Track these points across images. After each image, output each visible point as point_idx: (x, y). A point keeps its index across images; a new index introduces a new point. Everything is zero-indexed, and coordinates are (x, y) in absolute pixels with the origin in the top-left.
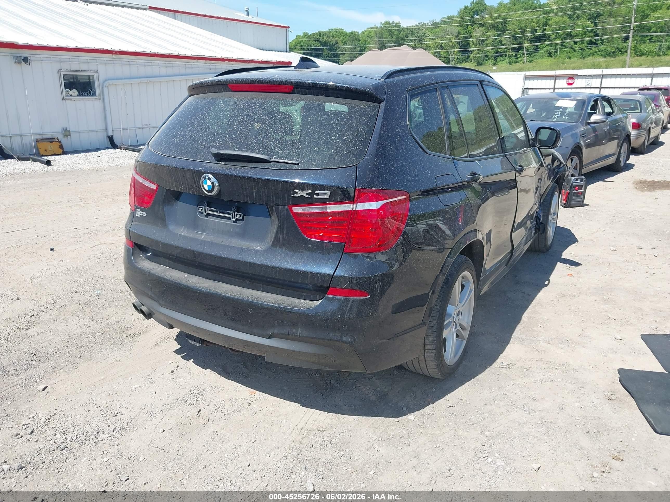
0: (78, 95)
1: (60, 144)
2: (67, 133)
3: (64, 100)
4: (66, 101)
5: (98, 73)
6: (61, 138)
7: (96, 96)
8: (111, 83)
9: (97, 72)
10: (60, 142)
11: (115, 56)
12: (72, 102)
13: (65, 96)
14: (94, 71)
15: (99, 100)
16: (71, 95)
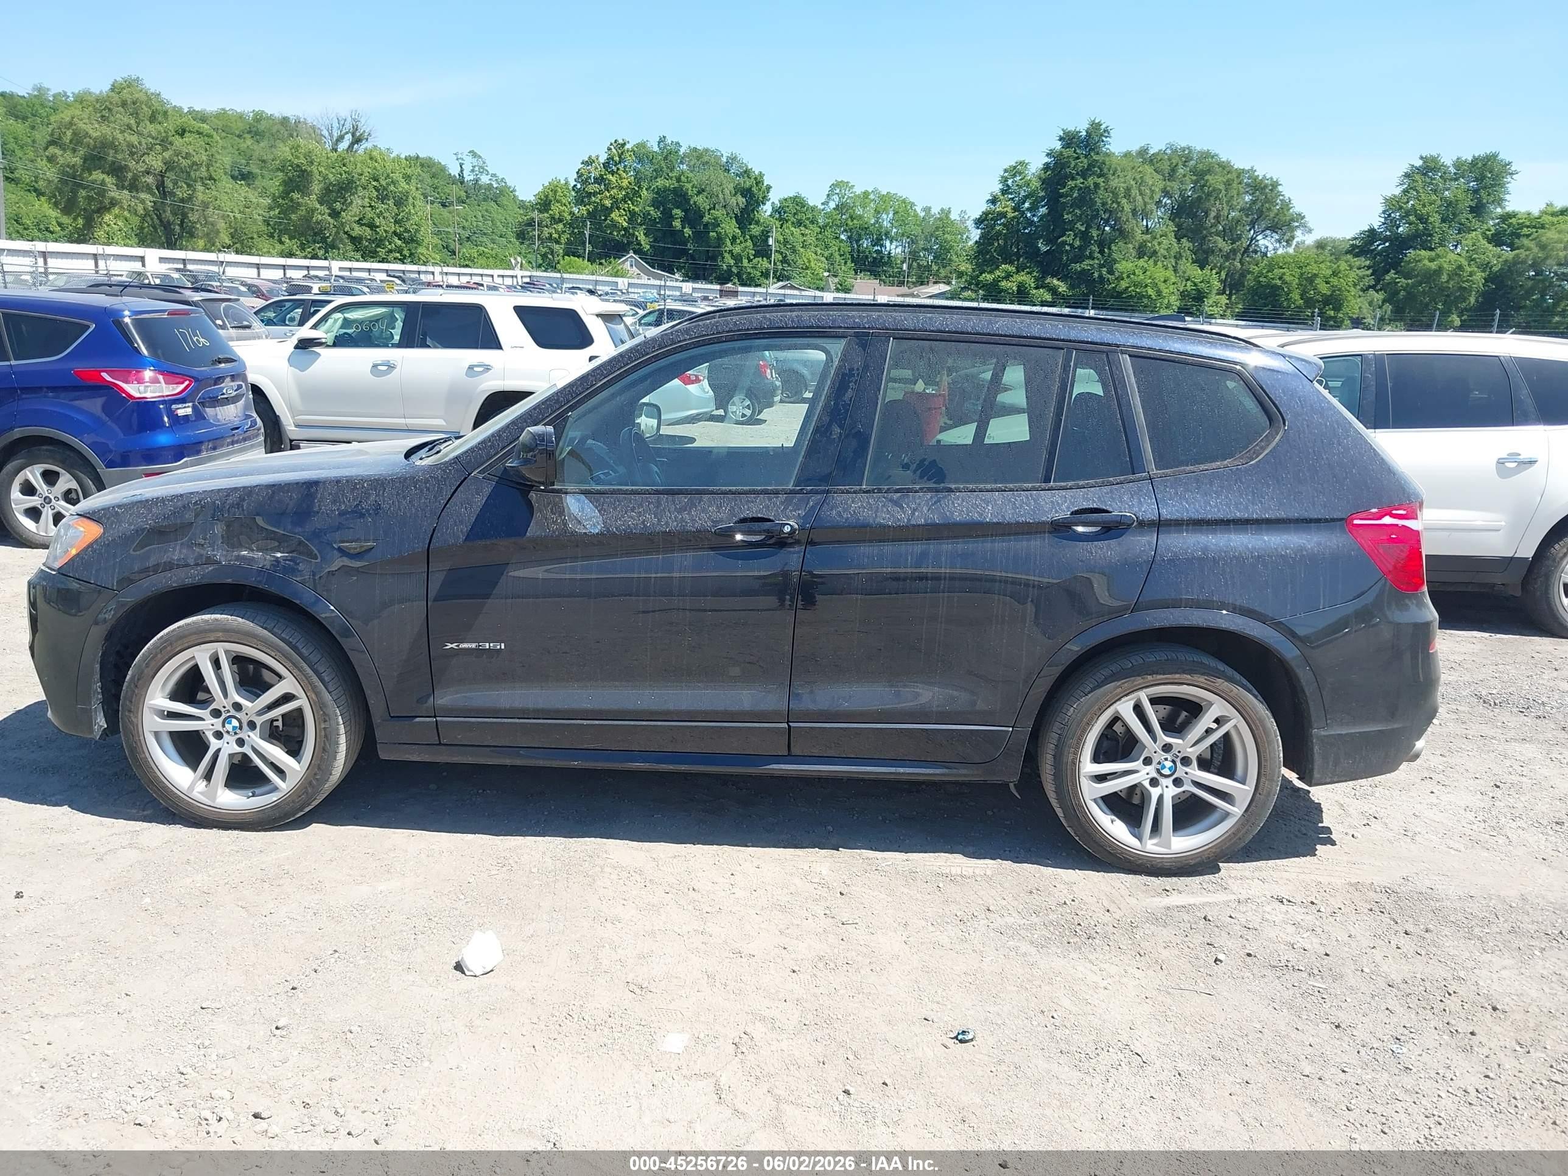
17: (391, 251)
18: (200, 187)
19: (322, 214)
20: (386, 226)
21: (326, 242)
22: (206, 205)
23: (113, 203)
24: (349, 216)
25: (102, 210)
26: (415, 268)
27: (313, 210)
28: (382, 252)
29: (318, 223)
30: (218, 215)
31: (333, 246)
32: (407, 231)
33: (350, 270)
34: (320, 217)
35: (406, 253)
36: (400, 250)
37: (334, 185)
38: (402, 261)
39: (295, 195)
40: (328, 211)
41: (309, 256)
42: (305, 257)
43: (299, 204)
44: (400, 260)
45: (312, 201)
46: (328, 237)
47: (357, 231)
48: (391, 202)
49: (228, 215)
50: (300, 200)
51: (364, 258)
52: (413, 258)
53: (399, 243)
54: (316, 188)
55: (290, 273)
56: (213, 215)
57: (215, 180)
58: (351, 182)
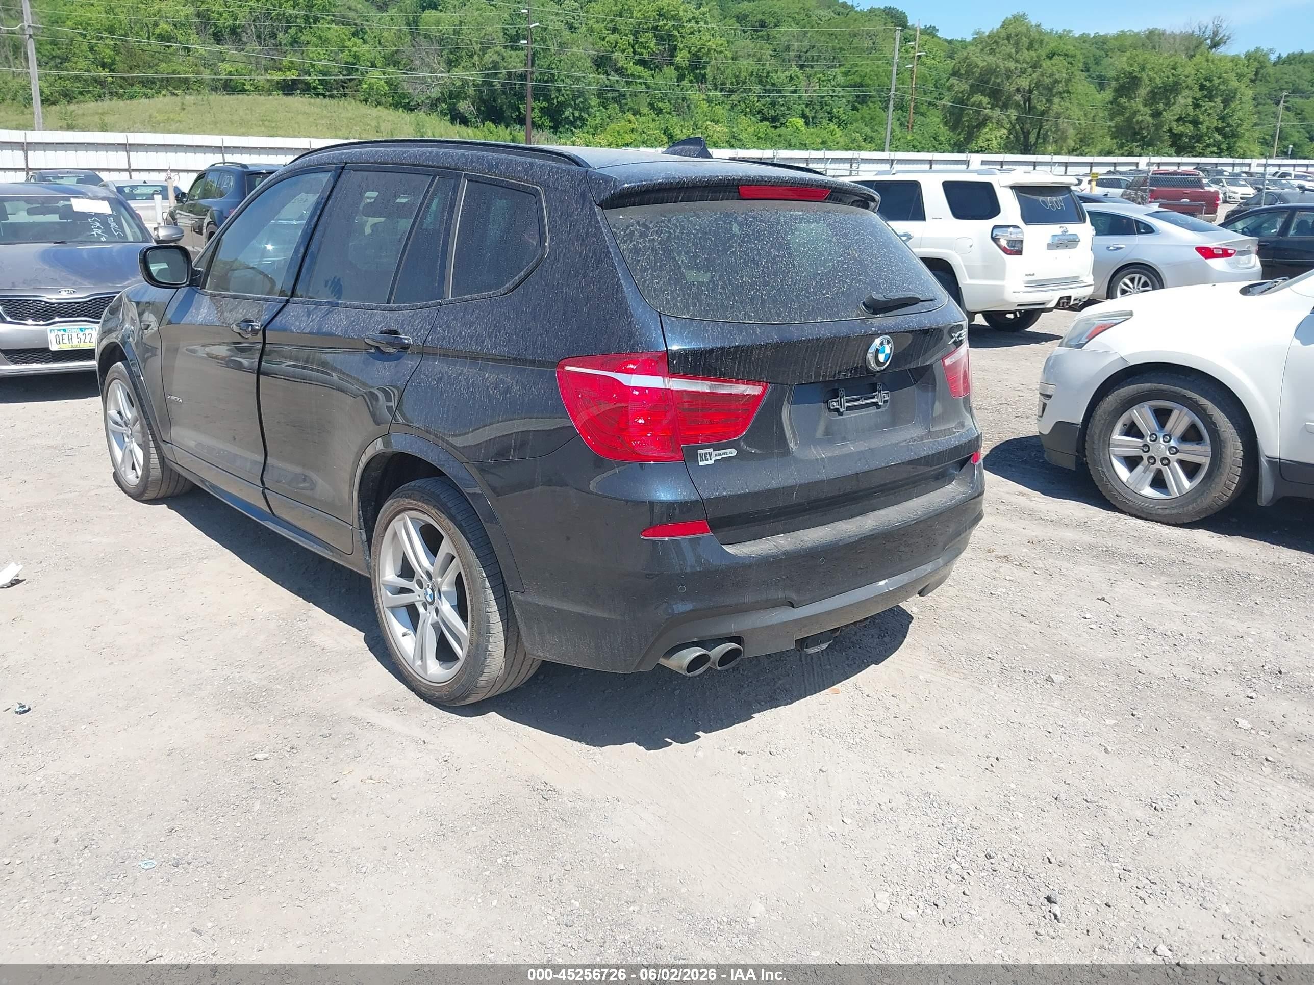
17: (1208, 146)
18: (1056, 100)
19: (1144, 116)
20: (1209, 122)
21: (1143, 140)
22: (1058, 116)
23: (987, 119)
24: (1169, 116)
25: (982, 124)
26: (1230, 160)
27: (1135, 113)
28: (1199, 146)
29: (1137, 122)
30: (1068, 122)
31: (1150, 144)
32: (1229, 125)
33: (1179, 164)
34: (1140, 118)
35: (1224, 146)
36: (1218, 145)
37: (1160, 88)
38: (1219, 154)
39: (1123, 100)
40: (1150, 112)
41: (1126, 154)
42: (1122, 155)
43: (1125, 108)
44: (1216, 153)
45: (1138, 104)
46: (1146, 137)
47: (1178, 129)
48: (1218, 100)
49: (1075, 123)
50: (1127, 104)
51: (1178, 153)
52: (1231, 151)
53: (1219, 137)
54: (1143, 92)
55: (1096, 170)
56: (1063, 124)
57: (1070, 93)
58: (1176, 84)
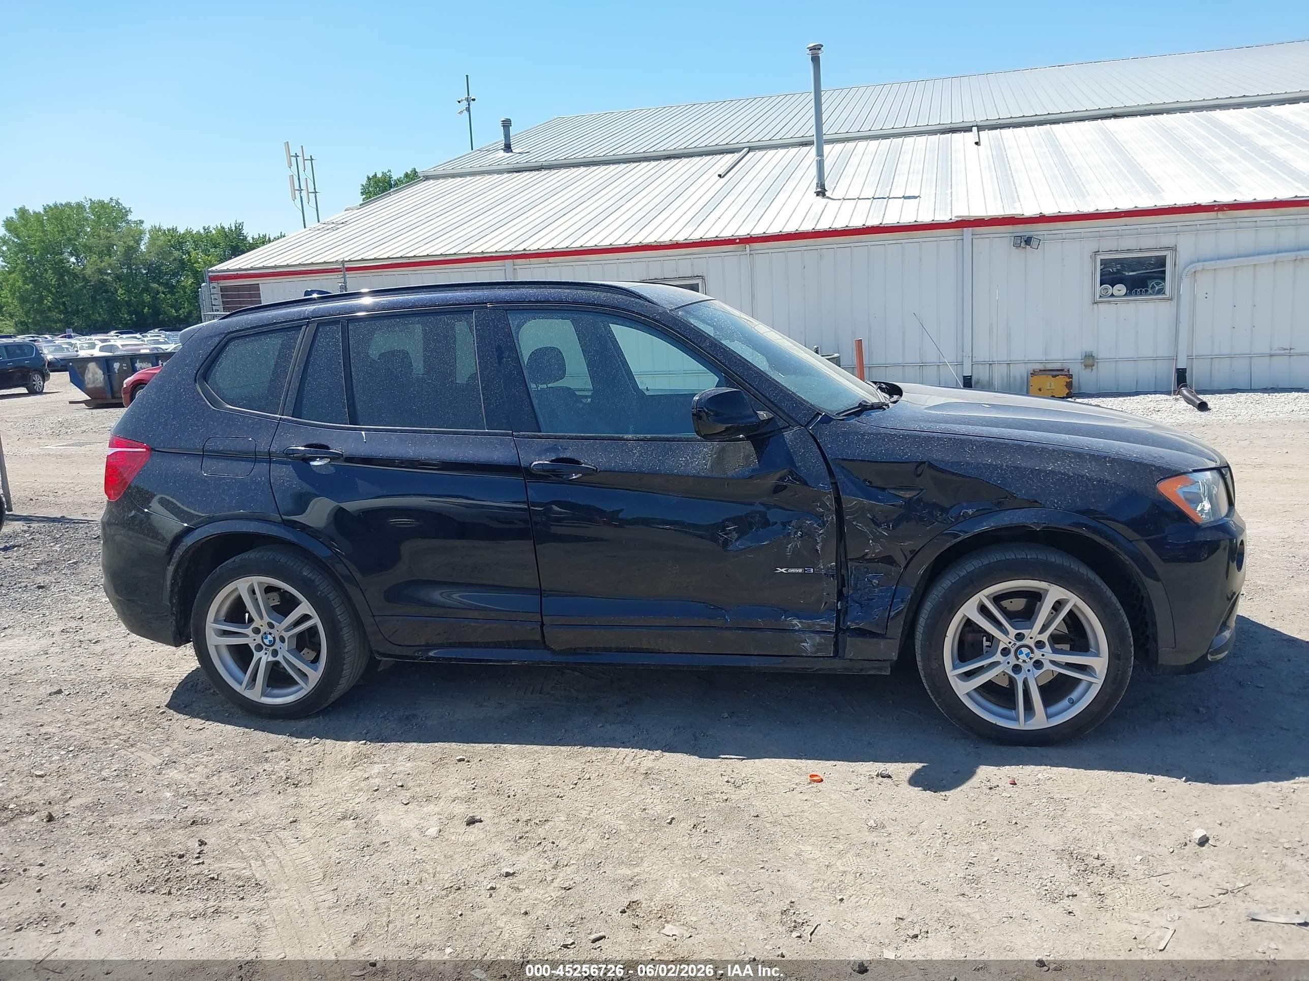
0: (1126, 294)
1: (1068, 380)
2: (1089, 362)
3: (1096, 303)
4: (1100, 305)
5: (1176, 250)
6: (1076, 369)
7: (1164, 293)
8: (1199, 268)
9: (1174, 249)
10: (1071, 376)
11: (1220, 215)
12: (1112, 307)
13: (1098, 296)
14: (1168, 248)
15: (1170, 301)
16: (1112, 295)
